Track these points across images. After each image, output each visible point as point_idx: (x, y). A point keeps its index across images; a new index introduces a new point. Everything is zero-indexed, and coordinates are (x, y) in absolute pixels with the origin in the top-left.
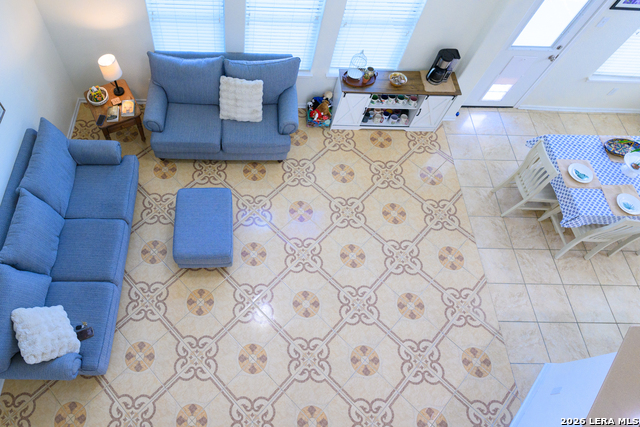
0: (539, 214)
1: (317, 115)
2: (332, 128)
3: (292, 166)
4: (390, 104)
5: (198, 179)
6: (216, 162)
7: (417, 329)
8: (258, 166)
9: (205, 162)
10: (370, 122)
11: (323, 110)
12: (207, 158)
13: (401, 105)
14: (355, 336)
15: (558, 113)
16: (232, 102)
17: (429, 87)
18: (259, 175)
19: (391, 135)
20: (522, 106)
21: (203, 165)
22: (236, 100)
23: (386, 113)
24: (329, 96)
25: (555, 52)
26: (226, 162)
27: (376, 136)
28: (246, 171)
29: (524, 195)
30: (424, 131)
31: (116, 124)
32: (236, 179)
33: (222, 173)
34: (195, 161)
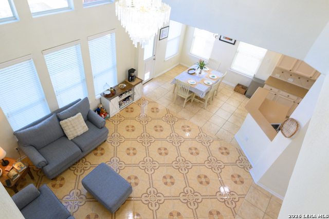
0: (190, 101)
1: (103, 115)
2: (111, 116)
3: (111, 139)
4: (124, 96)
5: (78, 174)
6: (79, 161)
7: (203, 156)
8: (98, 149)
9: (74, 164)
10: (121, 107)
11: (103, 112)
12: (74, 162)
13: (127, 95)
14: (192, 175)
15: (164, 74)
16: (72, 129)
17: (133, 83)
18: (102, 152)
19: (131, 106)
20: (155, 77)
21: (75, 166)
22: (74, 127)
23: (125, 100)
24: (101, 106)
25: (154, 57)
26: (84, 157)
27: (127, 110)
28: (96, 154)
29: (184, 97)
30: (139, 99)
31: (19, 178)
32: (95, 161)
33: (86, 163)
34: (69, 168)
